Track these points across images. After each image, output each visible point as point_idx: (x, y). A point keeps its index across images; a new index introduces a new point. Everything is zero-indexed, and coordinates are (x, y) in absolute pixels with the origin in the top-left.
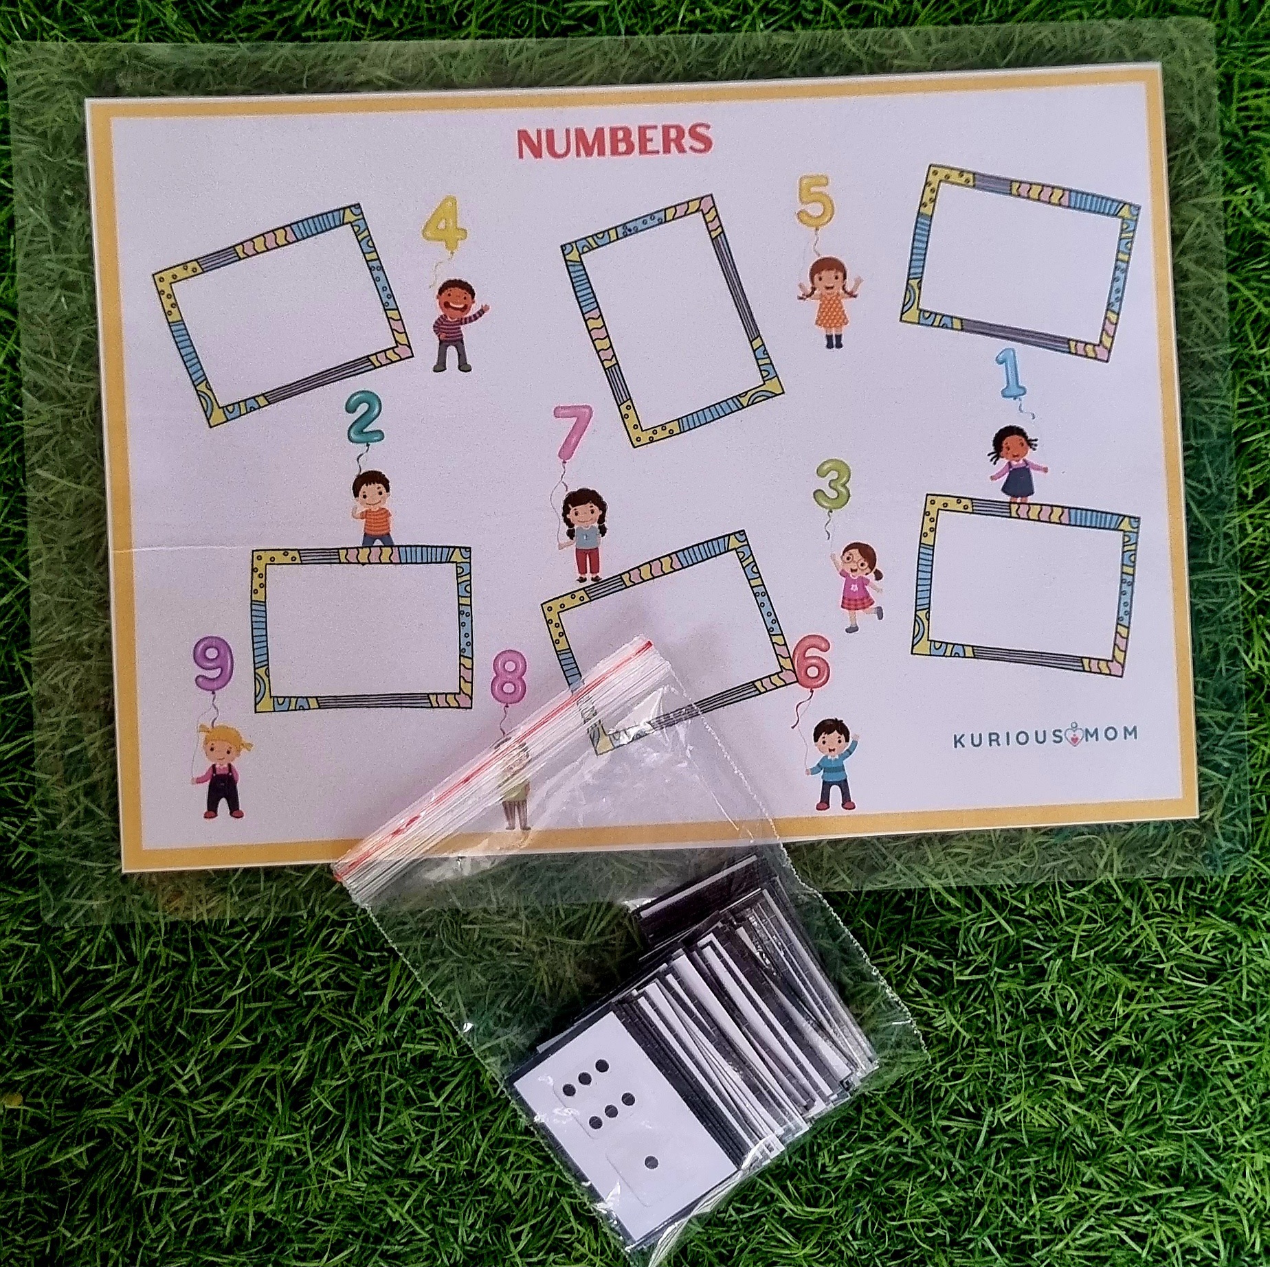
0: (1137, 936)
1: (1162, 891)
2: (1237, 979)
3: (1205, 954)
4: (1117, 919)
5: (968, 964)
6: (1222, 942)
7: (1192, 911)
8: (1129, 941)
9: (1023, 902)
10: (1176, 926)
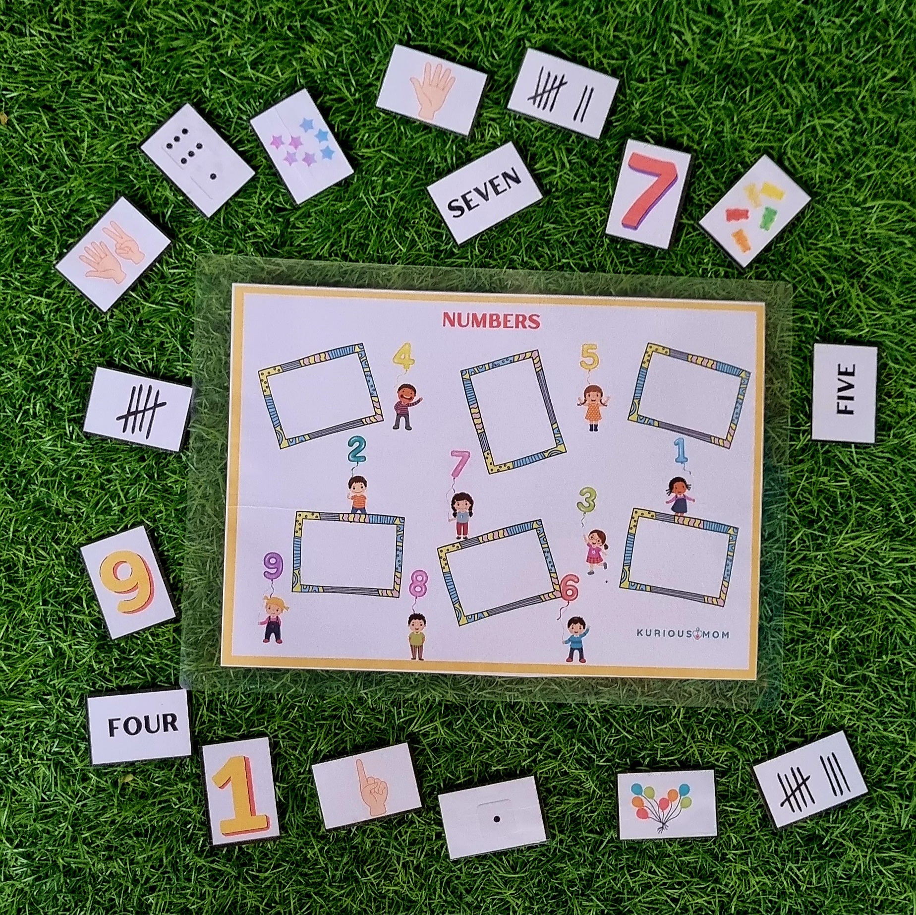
0: (688, 751)
1: (703, 730)
2: (735, 777)
3: (722, 763)
4: (679, 741)
5: (602, 757)
6: (730, 758)
7: (717, 740)
8: (684, 753)
9: (633, 728)
10: (708, 747)
